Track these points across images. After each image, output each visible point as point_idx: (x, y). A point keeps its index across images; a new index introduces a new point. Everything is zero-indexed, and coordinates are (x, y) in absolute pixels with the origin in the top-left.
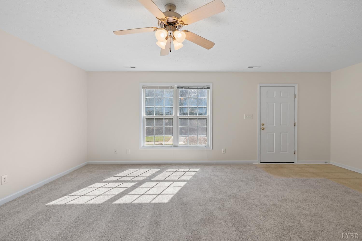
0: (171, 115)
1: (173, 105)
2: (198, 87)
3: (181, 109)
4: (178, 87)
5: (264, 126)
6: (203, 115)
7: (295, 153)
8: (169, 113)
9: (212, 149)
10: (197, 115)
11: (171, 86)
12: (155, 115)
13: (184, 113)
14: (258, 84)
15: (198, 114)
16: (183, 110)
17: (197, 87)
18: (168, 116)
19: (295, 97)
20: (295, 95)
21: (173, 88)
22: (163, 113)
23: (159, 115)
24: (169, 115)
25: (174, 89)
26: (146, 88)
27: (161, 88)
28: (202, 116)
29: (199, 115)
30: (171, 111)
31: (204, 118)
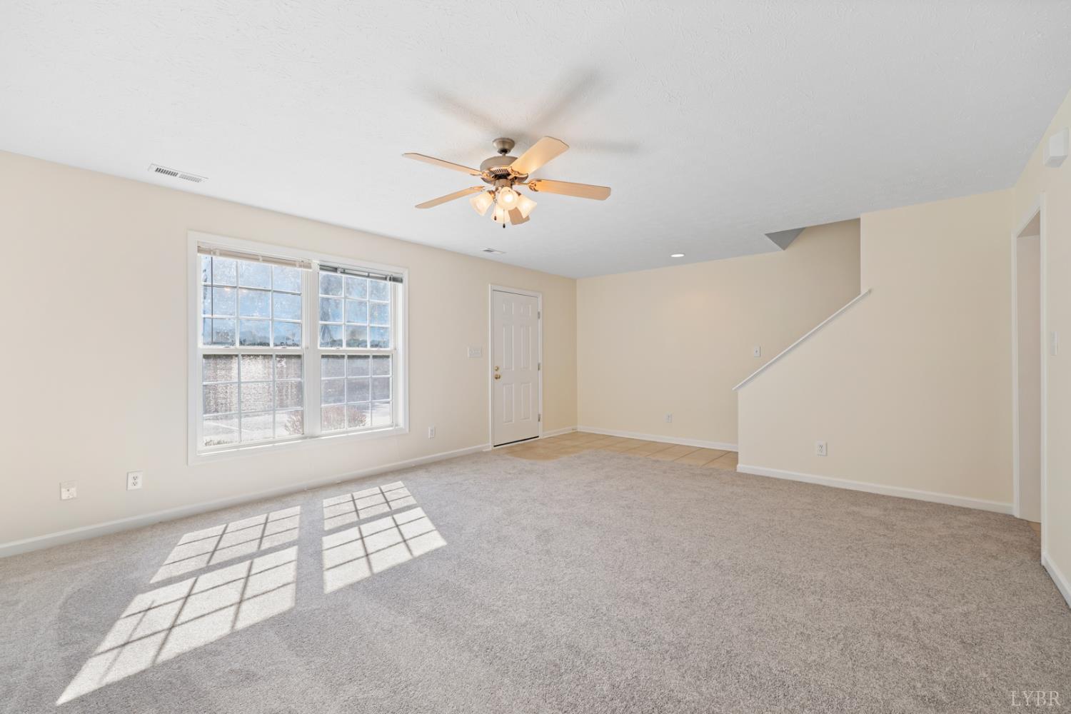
0: (295, 345)
1: (301, 316)
2: (371, 275)
3: (325, 329)
4: (323, 268)
5: (499, 371)
6: (381, 347)
7: (539, 420)
8: (288, 339)
9: (407, 430)
10: (366, 346)
11: (301, 259)
12: (241, 343)
13: (335, 341)
14: (490, 285)
15: (369, 345)
16: (329, 331)
17: (367, 274)
18: (288, 348)
19: (539, 318)
20: (539, 313)
21: (308, 266)
22: (269, 339)
23: (254, 344)
24: (290, 346)
25: (310, 270)
26: (215, 254)
27: (267, 260)
28: (381, 349)
29: (372, 346)
30: (294, 335)
31: (384, 354)
